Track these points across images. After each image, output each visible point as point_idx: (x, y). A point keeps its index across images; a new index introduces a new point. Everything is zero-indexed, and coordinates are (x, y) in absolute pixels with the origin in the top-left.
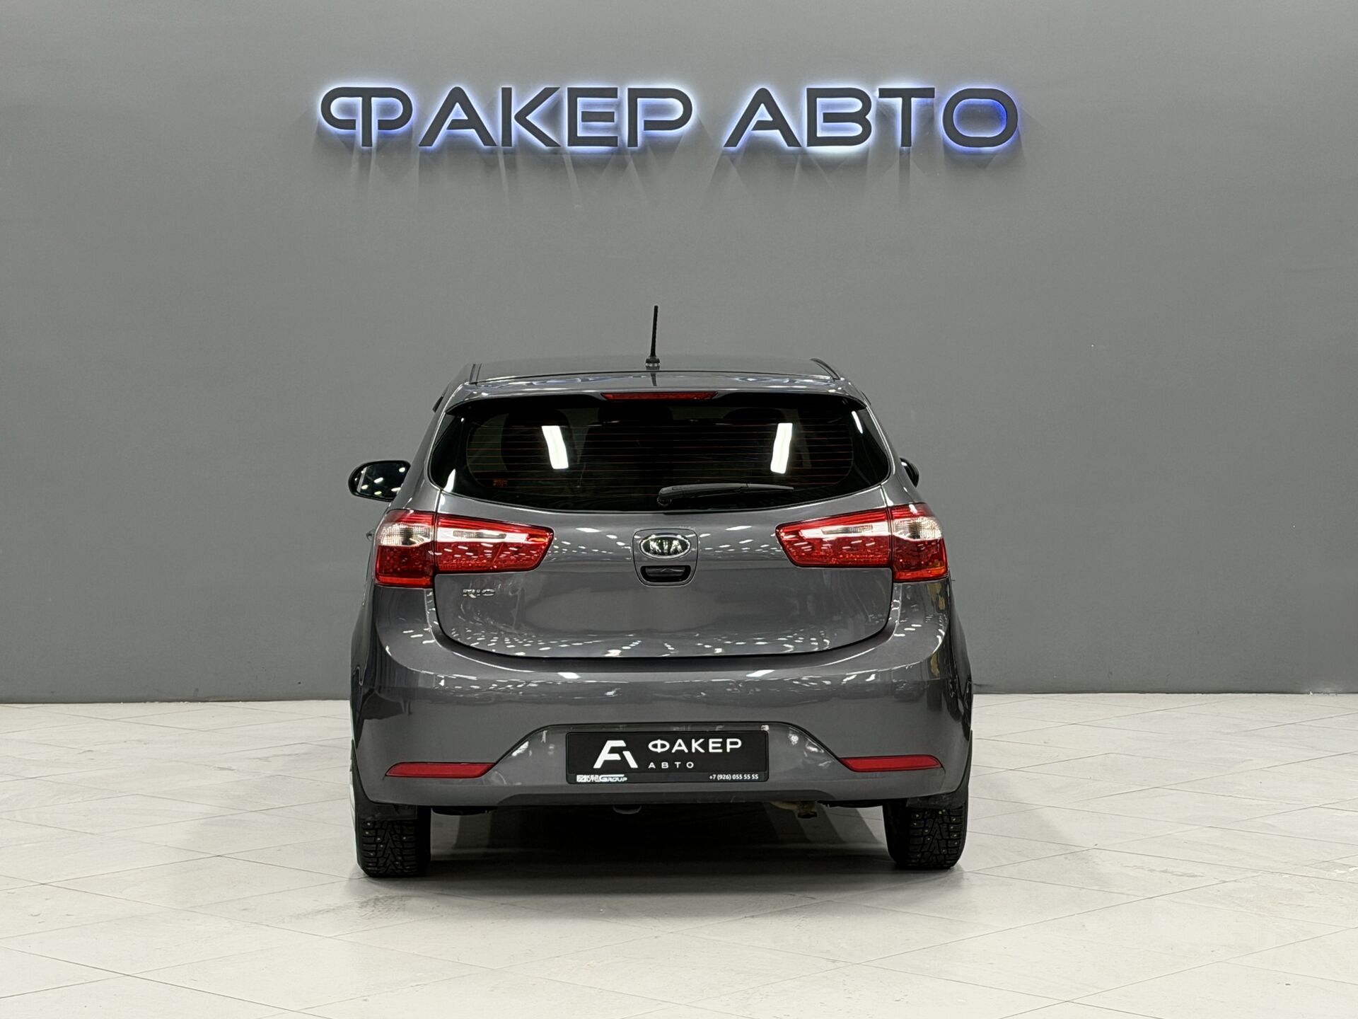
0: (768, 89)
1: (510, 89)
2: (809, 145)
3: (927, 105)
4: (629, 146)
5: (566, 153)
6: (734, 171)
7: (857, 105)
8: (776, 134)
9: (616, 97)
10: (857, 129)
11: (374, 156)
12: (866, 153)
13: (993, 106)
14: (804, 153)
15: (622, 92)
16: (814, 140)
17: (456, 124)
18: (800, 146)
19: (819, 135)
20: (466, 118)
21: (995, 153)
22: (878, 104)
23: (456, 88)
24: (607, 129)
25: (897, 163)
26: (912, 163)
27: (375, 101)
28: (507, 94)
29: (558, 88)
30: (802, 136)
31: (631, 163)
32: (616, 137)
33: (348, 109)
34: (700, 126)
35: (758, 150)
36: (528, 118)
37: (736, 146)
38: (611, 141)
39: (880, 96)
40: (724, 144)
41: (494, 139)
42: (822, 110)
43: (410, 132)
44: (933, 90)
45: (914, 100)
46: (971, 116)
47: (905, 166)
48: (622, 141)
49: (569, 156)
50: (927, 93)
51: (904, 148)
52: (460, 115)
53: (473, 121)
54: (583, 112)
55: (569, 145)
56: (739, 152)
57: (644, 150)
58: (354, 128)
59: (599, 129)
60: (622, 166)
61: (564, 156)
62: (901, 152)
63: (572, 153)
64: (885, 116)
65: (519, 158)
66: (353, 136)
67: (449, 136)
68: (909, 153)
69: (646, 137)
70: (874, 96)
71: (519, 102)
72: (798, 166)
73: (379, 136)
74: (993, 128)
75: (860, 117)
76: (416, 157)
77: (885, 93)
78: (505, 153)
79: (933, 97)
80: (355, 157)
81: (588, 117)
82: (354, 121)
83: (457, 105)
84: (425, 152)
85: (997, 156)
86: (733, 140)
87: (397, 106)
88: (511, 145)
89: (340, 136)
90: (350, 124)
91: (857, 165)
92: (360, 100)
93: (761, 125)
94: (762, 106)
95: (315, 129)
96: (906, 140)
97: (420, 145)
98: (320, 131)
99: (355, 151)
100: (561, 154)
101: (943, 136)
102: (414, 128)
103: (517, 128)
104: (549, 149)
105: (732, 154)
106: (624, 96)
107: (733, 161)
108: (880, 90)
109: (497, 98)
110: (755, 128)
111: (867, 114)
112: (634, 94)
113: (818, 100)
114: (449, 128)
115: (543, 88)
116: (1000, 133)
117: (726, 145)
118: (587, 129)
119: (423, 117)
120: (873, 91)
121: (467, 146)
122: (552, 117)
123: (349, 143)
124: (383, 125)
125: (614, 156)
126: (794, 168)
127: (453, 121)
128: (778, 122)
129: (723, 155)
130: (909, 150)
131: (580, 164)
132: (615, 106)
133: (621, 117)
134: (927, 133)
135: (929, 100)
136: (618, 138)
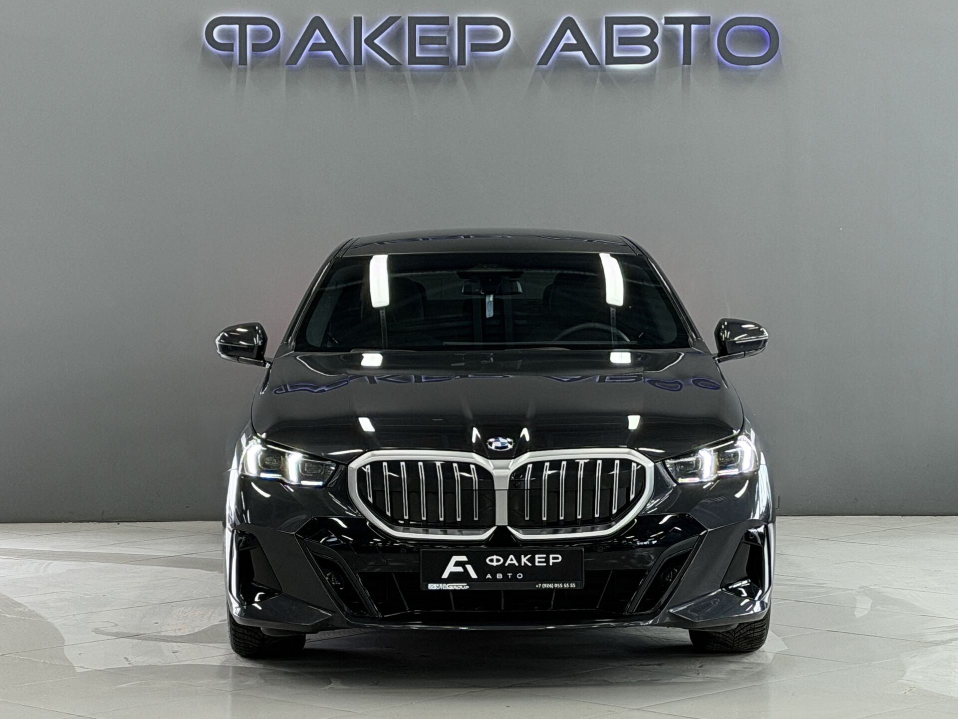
0: (572, 17)
1: (361, 18)
2: (607, 63)
3: (703, 30)
4: (458, 65)
5: (407, 70)
6: (545, 85)
7: (646, 31)
8: (580, 54)
9: (449, 25)
10: (648, 51)
11: (249, 72)
12: (654, 68)
13: (760, 31)
14: (604, 70)
15: (453, 20)
16: (611, 60)
17: (317, 47)
18: (598, 63)
19: (616, 55)
20: (324, 41)
21: (760, 70)
22: (665, 30)
23: (316, 17)
24: (440, 50)
25: (680, 77)
27: (249, 27)
28: (358, 21)
29: (400, 17)
30: (602, 57)
31: (460, 79)
32: (448, 57)
33: (227, 34)
34: (516, 47)
35: (564, 66)
36: (377, 41)
37: (546, 64)
38: (444, 61)
39: (666, 23)
40: (538, 62)
41: (347, 58)
42: (617, 35)
43: (278, 53)
45: (694, 27)
46: (738, 39)
47: (686, 81)
48: (453, 61)
49: (409, 73)
50: (705, 21)
51: (686, 66)
52: (320, 39)
53: (331, 44)
54: (420, 37)
55: (409, 64)
56: (549, 68)
57: (471, 69)
58: (232, 50)
59: (434, 51)
60: (455, 80)
61: (406, 73)
62: (683, 70)
63: (412, 70)
65: (369, 75)
66: (232, 56)
67: (309, 56)
68: (689, 70)
69: (472, 57)
70: (660, 23)
72: (598, 81)
73: (252, 57)
74: (760, 51)
75: (648, 41)
76: (282, 75)
77: (669, 21)
78: (356, 71)
79: (710, 24)
80: (233, 75)
81: (425, 41)
82: (232, 45)
84: (292, 69)
85: (762, 72)
86: (545, 60)
87: (267, 32)
88: (361, 64)
89: (220, 56)
90: (230, 47)
91: (646, 78)
92: (236, 27)
93: (568, 47)
94: (568, 31)
95: (201, 50)
96: (687, 60)
97: (287, 64)
99: (233, 69)
100: (403, 71)
101: (718, 57)
102: (281, 50)
103: (367, 52)
104: (394, 68)
105: (544, 73)
106: (454, 23)
107: (543, 76)
108: (666, 18)
109: (349, 27)
110: (562, 50)
111: (654, 38)
114: (310, 50)
115: (388, 17)
116: (765, 53)
117: (538, 64)
118: (422, 50)
120: (660, 19)
121: (327, 65)
122: (396, 40)
123: (228, 63)
124: (255, 47)
125: (446, 73)
126: (595, 82)
127: (313, 44)
128: (582, 45)
129: (536, 71)
130: (689, 68)
131: (419, 80)
132: (447, 32)
133: (452, 41)
134: (705, 54)
135: (706, 26)
136: (450, 58)
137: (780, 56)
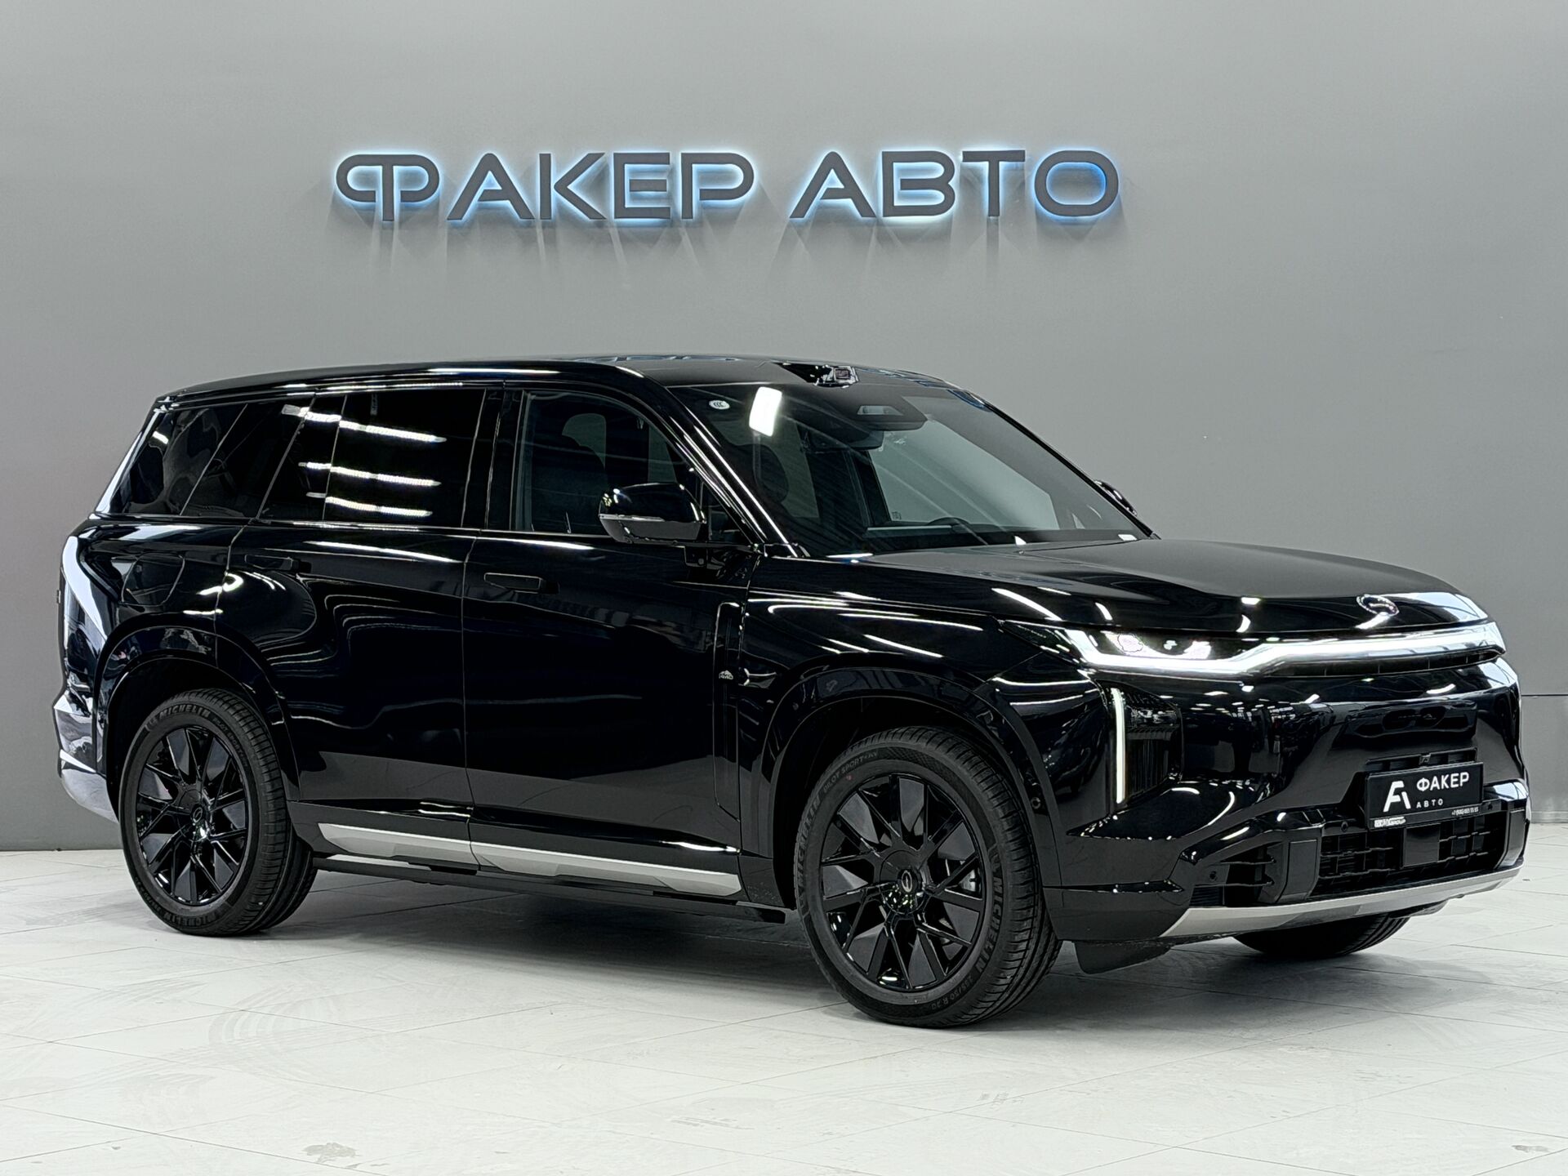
0: (839, 153)
1: (549, 155)
2: (884, 216)
3: (1017, 169)
4: (683, 218)
5: (613, 227)
6: (800, 244)
7: (939, 170)
8: (848, 203)
9: (669, 163)
10: (939, 197)
11: (396, 232)
12: (949, 221)
13: (1091, 170)
14: (880, 224)
15: (675, 158)
16: (890, 209)
17: (489, 195)
18: (873, 215)
19: (897, 203)
20: (499, 188)
21: (1093, 223)
22: (962, 169)
23: (486, 155)
24: (657, 199)
25: (985, 234)
26: (1000, 232)
27: (397, 169)
28: (545, 160)
29: (603, 154)
30: (878, 206)
31: (686, 239)
32: (669, 208)
33: (367, 179)
34: (762, 194)
35: (828, 219)
36: (571, 187)
37: (803, 217)
38: (663, 213)
39: (965, 160)
40: (791, 213)
41: (531, 211)
42: (898, 176)
43: (436, 204)
44: (1023, 152)
45: (1002, 165)
46: (1067, 181)
47: (992, 239)
48: (676, 213)
49: (616, 230)
50: (1018, 156)
51: (991, 217)
52: (492, 185)
53: (508, 191)
54: (630, 180)
55: (616, 217)
56: (806, 223)
57: (700, 222)
58: (374, 201)
59: (649, 199)
60: (676, 240)
61: (611, 231)
62: (988, 221)
63: (620, 226)
64: (970, 182)
65: (561, 233)
66: (373, 209)
67: (480, 208)
68: (997, 224)
69: (703, 208)
70: (957, 160)
71: (560, 167)
72: (873, 237)
73: (402, 209)
74: (1092, 195)
75: (941, 184)
76: (443, 233)
77: (969, 156)
78: (544, 227)
79: (1024, 160)
80: (375, 234)
81: (636, 185)
82: (374, 192)
83: (490, 173)
84: (455, 226)
85: (1095, 227)
86: (800, 211)
87: (423, 175)
88: (550, 218)
89: (357, 208)
90: (370, 196)
91: (941, 235)
92: (379, 169)
93: (832, 193)
94: (832, 171)
95: (330, 200)
96: (994, 209)
97: (448, 219)
98: (335, 201)
99: (374, 226)
100: (607, 227)
101: (1036, 205)
102: (441, 197)
103: (558, 200)
104: (595, 223)
105: (800, 229)
106: (677, 161)
107: (800, 233)
108: (965, 154)
109: (536, 163)
110: (822, 198)
111: (949, 180)
112: (688, 160)
113: (895, 164)
114: (480, 200)
115: (585, 155)
116: (1100, 198)
117: (791, 217)
118: (634, 198)
119: (451, 187)
120: (957, 155)
121: (503, 219)
122: (597, 184)
123: (368, 218)
124: (405, 196)
125: (666, 230)
126: (869, 240)
127: (485, 191)
128: (851, 189)
129: (789, 226)
130: (997, 220)
131: (629, 238)
132: (667, 174)
133: (674, 185)
134: (1018, 201)
135: (1019, 163)
136: (671, 209)
137: (1120, 204)
